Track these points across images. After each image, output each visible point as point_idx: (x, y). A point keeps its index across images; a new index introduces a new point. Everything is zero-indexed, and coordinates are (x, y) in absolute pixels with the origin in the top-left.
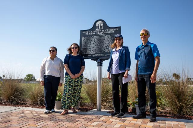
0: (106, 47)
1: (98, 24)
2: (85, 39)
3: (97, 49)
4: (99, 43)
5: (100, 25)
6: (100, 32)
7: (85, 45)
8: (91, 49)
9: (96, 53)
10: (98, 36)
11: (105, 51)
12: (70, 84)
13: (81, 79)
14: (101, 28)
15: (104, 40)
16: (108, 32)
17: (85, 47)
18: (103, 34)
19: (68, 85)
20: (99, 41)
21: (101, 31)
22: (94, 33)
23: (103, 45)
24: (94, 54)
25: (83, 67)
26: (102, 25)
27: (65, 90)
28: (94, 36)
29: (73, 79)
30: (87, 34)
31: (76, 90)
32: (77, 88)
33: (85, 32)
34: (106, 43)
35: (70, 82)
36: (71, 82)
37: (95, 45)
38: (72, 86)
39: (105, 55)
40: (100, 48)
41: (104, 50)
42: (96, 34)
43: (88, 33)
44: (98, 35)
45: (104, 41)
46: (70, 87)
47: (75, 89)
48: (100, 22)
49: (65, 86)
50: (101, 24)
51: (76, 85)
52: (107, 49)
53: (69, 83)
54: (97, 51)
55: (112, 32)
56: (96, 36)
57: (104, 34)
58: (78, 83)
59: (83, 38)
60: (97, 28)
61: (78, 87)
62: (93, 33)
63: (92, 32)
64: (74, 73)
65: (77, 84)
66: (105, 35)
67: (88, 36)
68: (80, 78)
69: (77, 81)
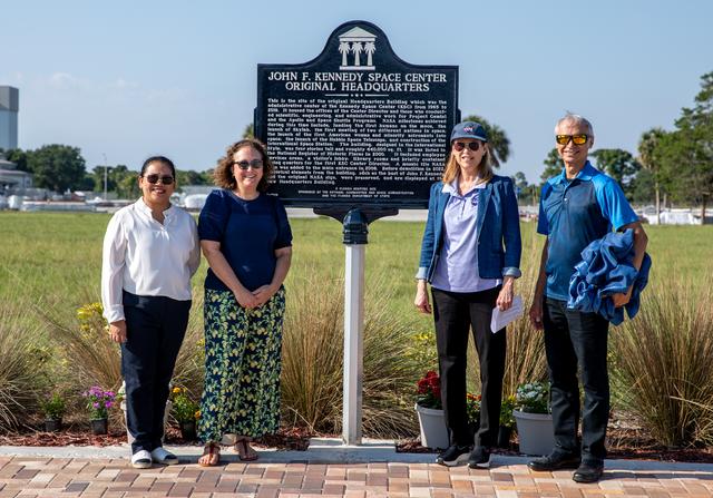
0: (388, 154)
1: (351, 44)
2: (281, 110)
3: (343, 161)
4: (352, 134)
5: (357, 48)
6: (357, 81)
7: (283, 139)
8: (312, 160)
9: (340, 182)
10: (349, 98)
11: (381, 177)
12: (232, 333)
13: (278, 307)
14: (363, 62)
15: (379, 121)
16: (398, 87)
17: (283, 149)
18: (372, 92)
19: (225, 337)
20: (353, 127)
21: (365, 79)
22: (328, 83)
23: (374, 144)
24: (330, 187)
25: (285, 250)
26: (370, 48)
27: (211, 358)
28: (327, 99)
29: (243, 309)
30: (295, 86)
31: (258, 359)
32: (261, 347)
33: (283, 76)
34: (387, 139)
35: (231, 322)
36: (237, 321)
37: (336, 145)
38: (241, 340)
39: (384, 194)
40: (358, 161)
41: (380, 168)
42: (339, 90)
43: (300, 80)
44: (350, 96)
45: (378, 128)
46: (233, 346)
47: (254, 352)
48: (357, 32)
49: (213, 339)
50: (363, 44)
51: (256, 336)
52: (393, 164)
53: (229, 327)
54: (346, 174)
55: (419, 88)
56: (336, 98)
57: (381, 92)
58: (264, 325)
59: (273, 104)
60: (345, 62)
61: (264, 342)
62: (322, 81)
63: (317, 76)
64: (251, 284)
65: (259, 332)
66: (385, 99)
67: (297, 95)
68: (271, 304)
69: (261, 319)
